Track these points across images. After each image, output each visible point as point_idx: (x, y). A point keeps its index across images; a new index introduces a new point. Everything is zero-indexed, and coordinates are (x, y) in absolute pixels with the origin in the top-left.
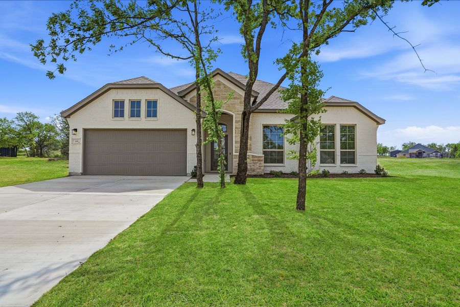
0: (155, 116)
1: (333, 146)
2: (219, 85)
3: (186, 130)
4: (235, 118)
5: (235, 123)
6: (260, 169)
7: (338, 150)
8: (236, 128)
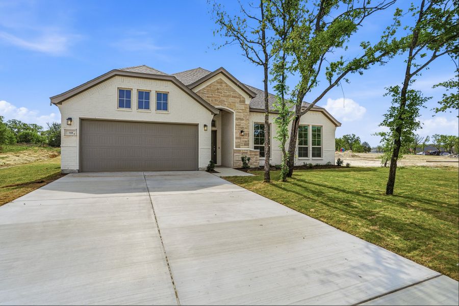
0: (165, 108)
1: (306, 143)
2: (221, 83)
3: (197, 125)
4: (236, 115)
5: (236, 120)
6: (256, 162)
7: (310, 146)
8: (236, 125)
